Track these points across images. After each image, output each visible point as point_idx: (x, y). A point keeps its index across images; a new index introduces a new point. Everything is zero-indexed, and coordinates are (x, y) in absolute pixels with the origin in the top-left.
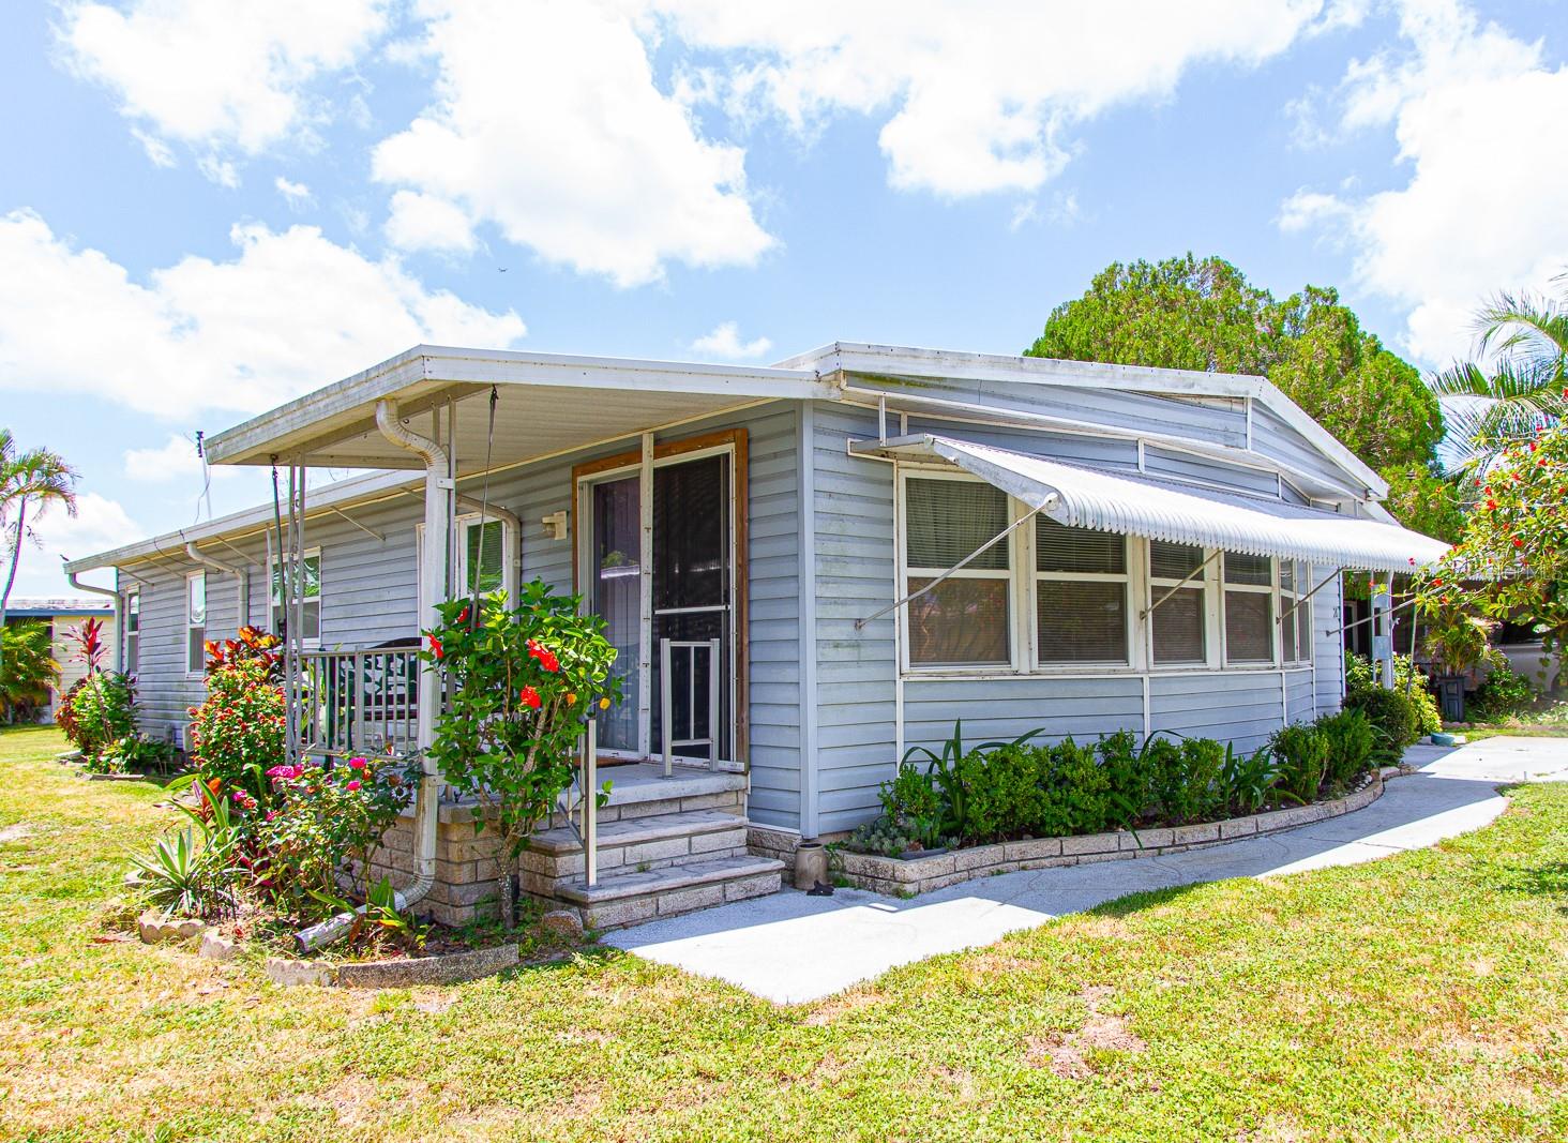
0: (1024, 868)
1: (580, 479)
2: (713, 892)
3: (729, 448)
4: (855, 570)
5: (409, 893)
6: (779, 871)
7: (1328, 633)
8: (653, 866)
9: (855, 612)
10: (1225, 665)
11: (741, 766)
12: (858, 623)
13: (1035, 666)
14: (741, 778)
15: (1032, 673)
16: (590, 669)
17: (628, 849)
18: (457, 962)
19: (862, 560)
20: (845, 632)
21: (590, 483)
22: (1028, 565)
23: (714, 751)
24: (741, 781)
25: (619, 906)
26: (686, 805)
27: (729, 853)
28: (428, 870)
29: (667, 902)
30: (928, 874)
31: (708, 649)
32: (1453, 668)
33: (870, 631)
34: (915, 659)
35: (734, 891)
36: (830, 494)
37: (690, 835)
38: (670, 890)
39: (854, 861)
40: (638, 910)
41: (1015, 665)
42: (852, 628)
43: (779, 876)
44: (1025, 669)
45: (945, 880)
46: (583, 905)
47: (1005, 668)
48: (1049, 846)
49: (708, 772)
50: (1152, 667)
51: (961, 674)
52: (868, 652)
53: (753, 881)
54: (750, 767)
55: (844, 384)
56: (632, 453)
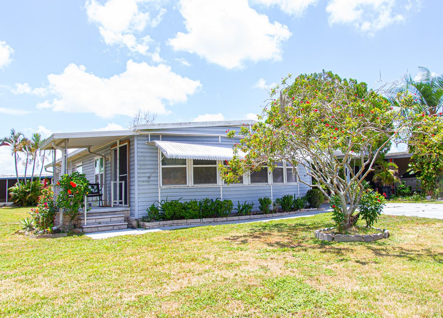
0: (178, 225)
1: (112, 149)
2: (111, 227)
3: (127, 143)
4: (148, 167)
5: (57, 226)
6: (126, 225)
7: (305, 176)
8: (102, 223)
9: (148, 175)
10: (250, 184)
11: (128, 206)
12: (149, 177)
13: (193, 185)
14: (128, 208)
15: (192, 186)
16: (81, 187)
17: (97, 220)
18: (55, 235)
19: (150, 165)
20: (146, 179)
21: (114, 149)
22: (191, 164)
23: (123, 203)
24: (128, 209)
25: (90, 229)
26: (115, 213)
27: (120, 221)
28: (61, 223)
29: (100, 229)
30: (152, 225)
31: (122, 183)
32: (386, 184)
33: (152, 179)
34: (164, 184)
35: (115, 228)
36: (142, 152)
37: (111, 218)
38: (101, 227)
39: (141, 223)
40: (94, 230)
41: (188, 185)
42: (147, 178)
43: (127, 226)
44: (190, 185)
45: (157, 226)
46: (83, 228)
47: (185, 186)
48: (185, 221)
49: (122, 207)
50: (224, 185)
51: (175, 187)
52: (151, 183)
53: (120, 226)
54: (130, 206)
55: (140, 131)
56: (115, 144)
